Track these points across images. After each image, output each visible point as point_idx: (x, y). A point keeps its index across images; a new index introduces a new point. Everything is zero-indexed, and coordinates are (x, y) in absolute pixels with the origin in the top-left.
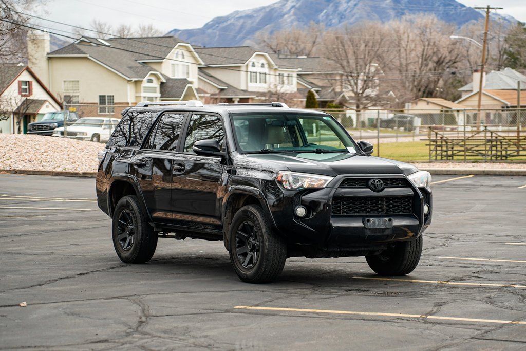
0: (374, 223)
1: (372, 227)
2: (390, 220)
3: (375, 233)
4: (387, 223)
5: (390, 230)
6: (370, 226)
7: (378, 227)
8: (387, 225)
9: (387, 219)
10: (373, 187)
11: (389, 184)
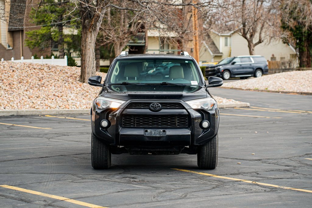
0: (151, 132)
1: (149, 136)
2: (164, 131)
3: (152, 140)
4: (161, 133)
5: (164, 138)
6: (148, 134)
7: (154, 136)
8: (162, 134)
9: (162, 130)
10: (152, 108)
11: (168, 106)
